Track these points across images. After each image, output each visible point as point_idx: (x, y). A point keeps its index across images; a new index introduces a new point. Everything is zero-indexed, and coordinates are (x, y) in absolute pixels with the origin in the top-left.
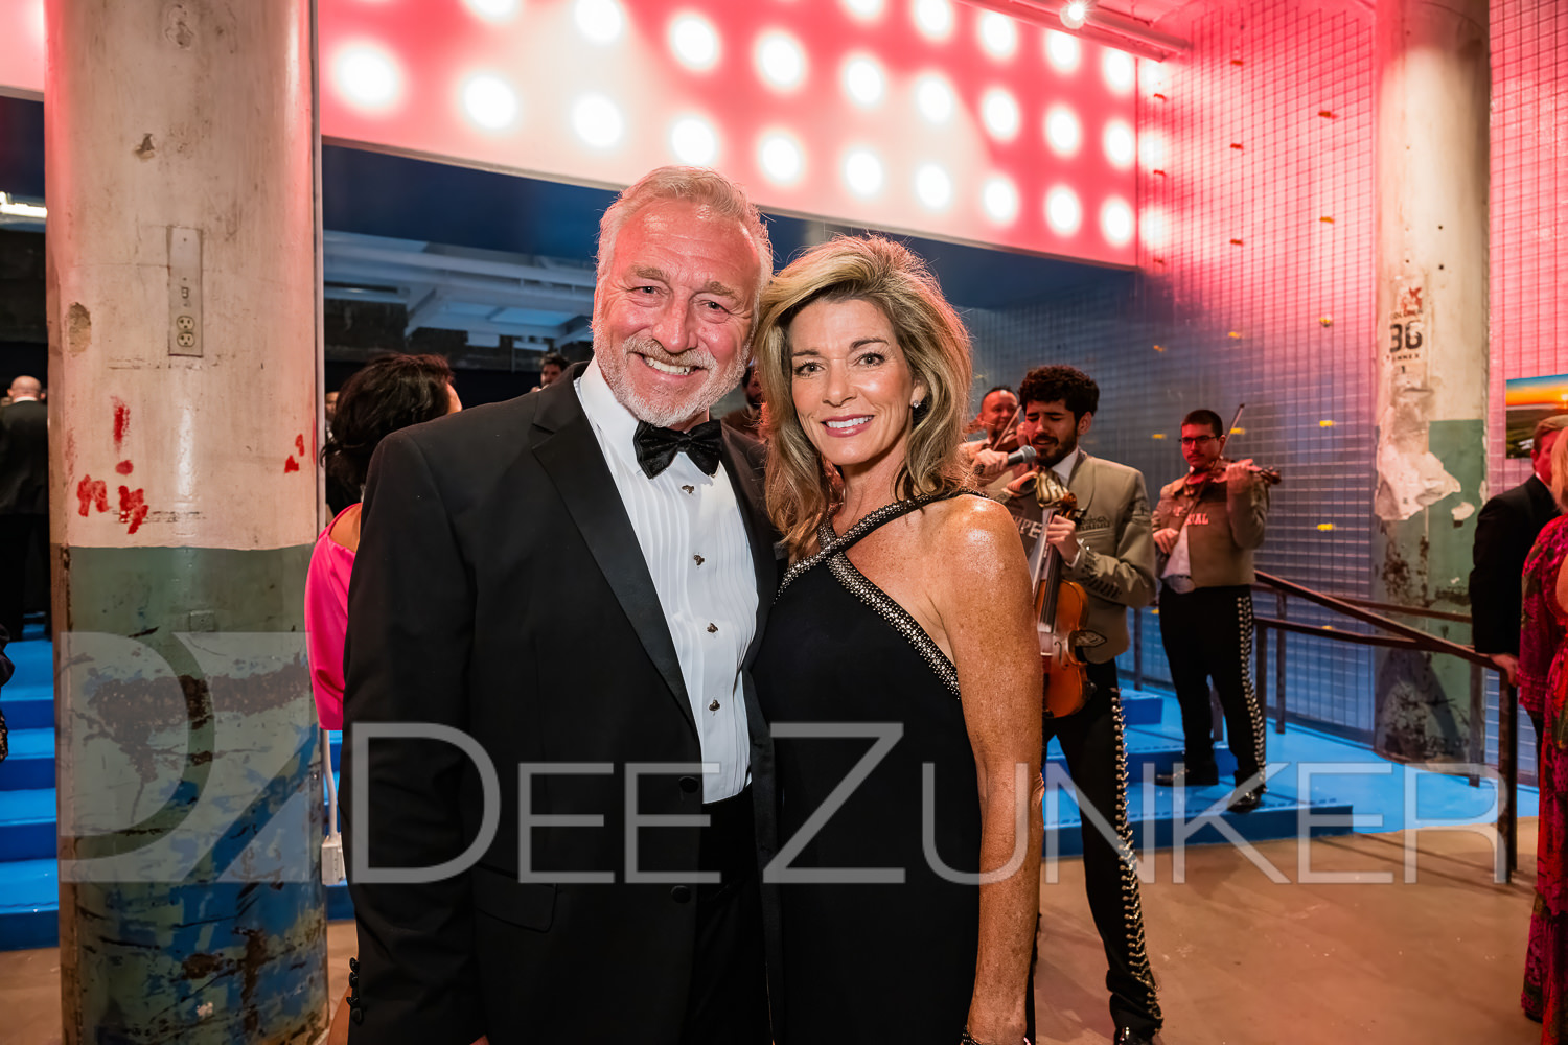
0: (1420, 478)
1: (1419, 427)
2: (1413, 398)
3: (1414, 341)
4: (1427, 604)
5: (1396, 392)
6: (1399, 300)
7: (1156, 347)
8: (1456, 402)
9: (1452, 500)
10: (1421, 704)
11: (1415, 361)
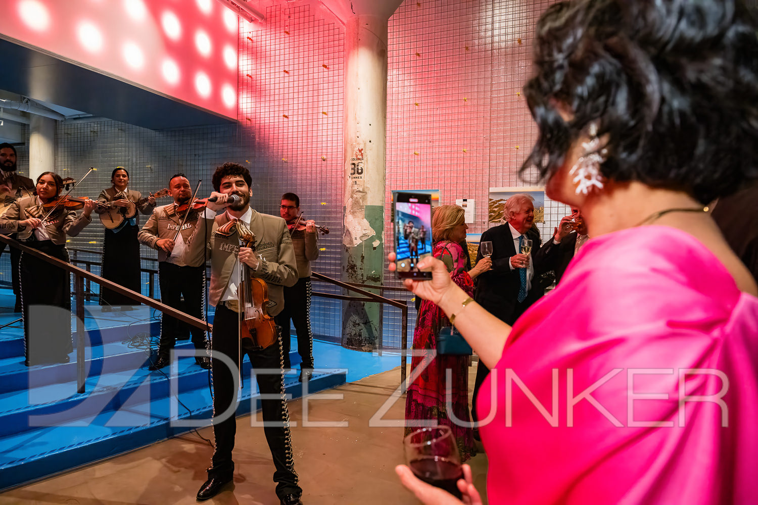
0: (361, 229)
1: (361, 207)
2: (359, 195)
3: (360, 171)
4: (364, 282)
5: (353, 192)
6: (354, 153)
7: (247, 161)
8: (375, 198)
9: (372, 239)
10: (360, 324)
11: (360, 179)
